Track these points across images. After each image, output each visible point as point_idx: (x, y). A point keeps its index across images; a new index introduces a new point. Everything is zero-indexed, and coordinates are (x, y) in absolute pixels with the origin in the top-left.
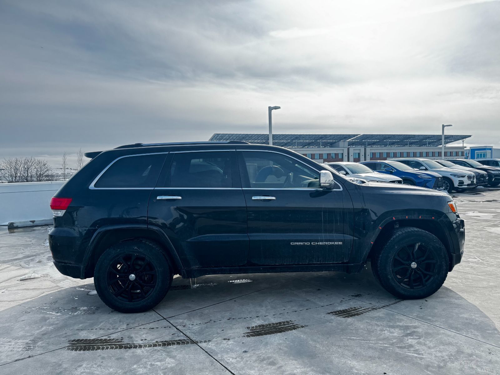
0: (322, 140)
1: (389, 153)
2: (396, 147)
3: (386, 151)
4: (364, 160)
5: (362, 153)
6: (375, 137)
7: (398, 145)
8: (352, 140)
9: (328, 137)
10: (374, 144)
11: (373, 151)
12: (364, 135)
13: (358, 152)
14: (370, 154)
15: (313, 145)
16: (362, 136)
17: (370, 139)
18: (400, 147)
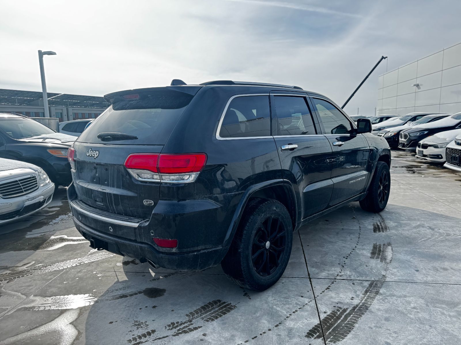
0: (17, 97)
1: (91, 114)
2: (96, 108)
3: (88, 112)
4: (67, 120)
5: (65, 113)
6: (76, 97)
7: (97, 106)
8: (52, 99)
9: (24, 94)
10: (75, 104)
11: (75, 112)
12: (65, 95)
13: (61, 111)
14: (73, 114)
15: (5, 102)
16: (63, 96)
17: (71, 100)
18: (99, 108)
